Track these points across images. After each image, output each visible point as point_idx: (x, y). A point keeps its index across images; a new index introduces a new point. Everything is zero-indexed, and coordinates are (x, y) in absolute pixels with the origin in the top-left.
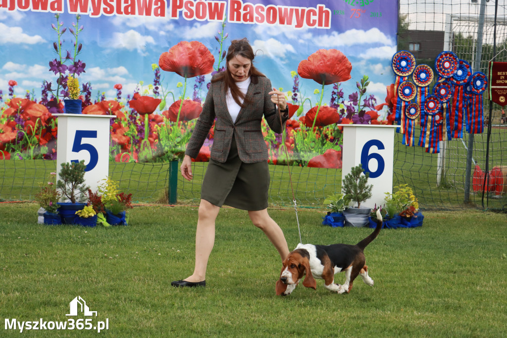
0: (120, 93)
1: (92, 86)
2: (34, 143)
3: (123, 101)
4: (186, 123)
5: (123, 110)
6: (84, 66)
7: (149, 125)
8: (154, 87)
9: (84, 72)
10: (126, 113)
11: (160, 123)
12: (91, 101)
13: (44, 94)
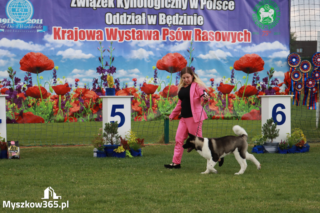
0: (136, 83)
1: (120, 80)
2: (90, 112)
3: (138, 87)
4: (172, 98)
5: (137, 93)
6: (115, 69)
7: (152, 100)
8: (154, 79)
9: (115, 72)
10: (140, 94)
11: (158, 99)
12: (120, 88)
13: (94, 85)
